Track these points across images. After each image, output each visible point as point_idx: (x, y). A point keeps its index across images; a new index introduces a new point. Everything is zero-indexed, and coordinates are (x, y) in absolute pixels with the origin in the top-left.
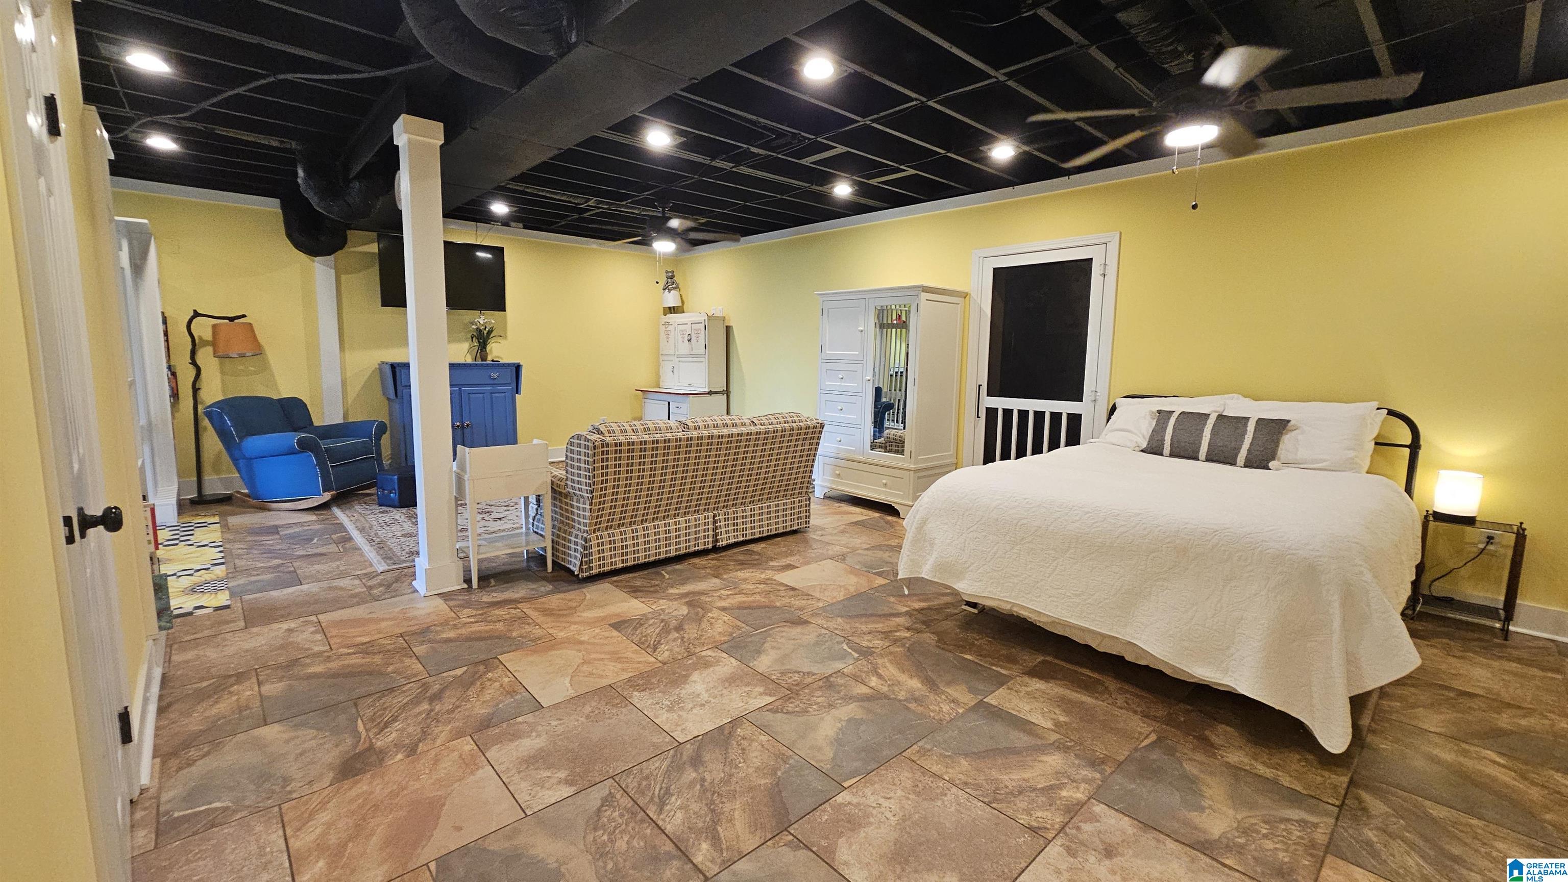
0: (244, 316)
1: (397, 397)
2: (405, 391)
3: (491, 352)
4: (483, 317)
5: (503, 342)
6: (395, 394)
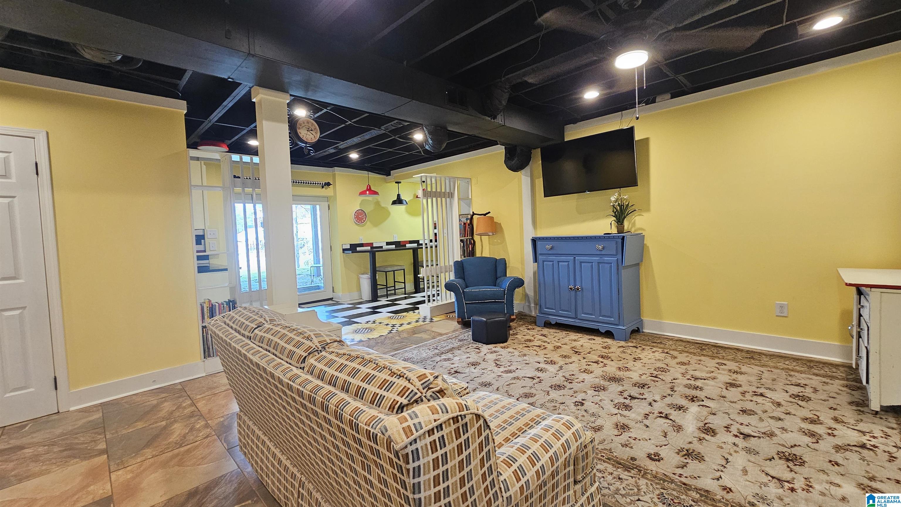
0: (489, 213)
1: (536, 262)
2: (540, 258)
3: (634, 224)
4: (616, 194)
5: (646, 215)
6: (536, 260)
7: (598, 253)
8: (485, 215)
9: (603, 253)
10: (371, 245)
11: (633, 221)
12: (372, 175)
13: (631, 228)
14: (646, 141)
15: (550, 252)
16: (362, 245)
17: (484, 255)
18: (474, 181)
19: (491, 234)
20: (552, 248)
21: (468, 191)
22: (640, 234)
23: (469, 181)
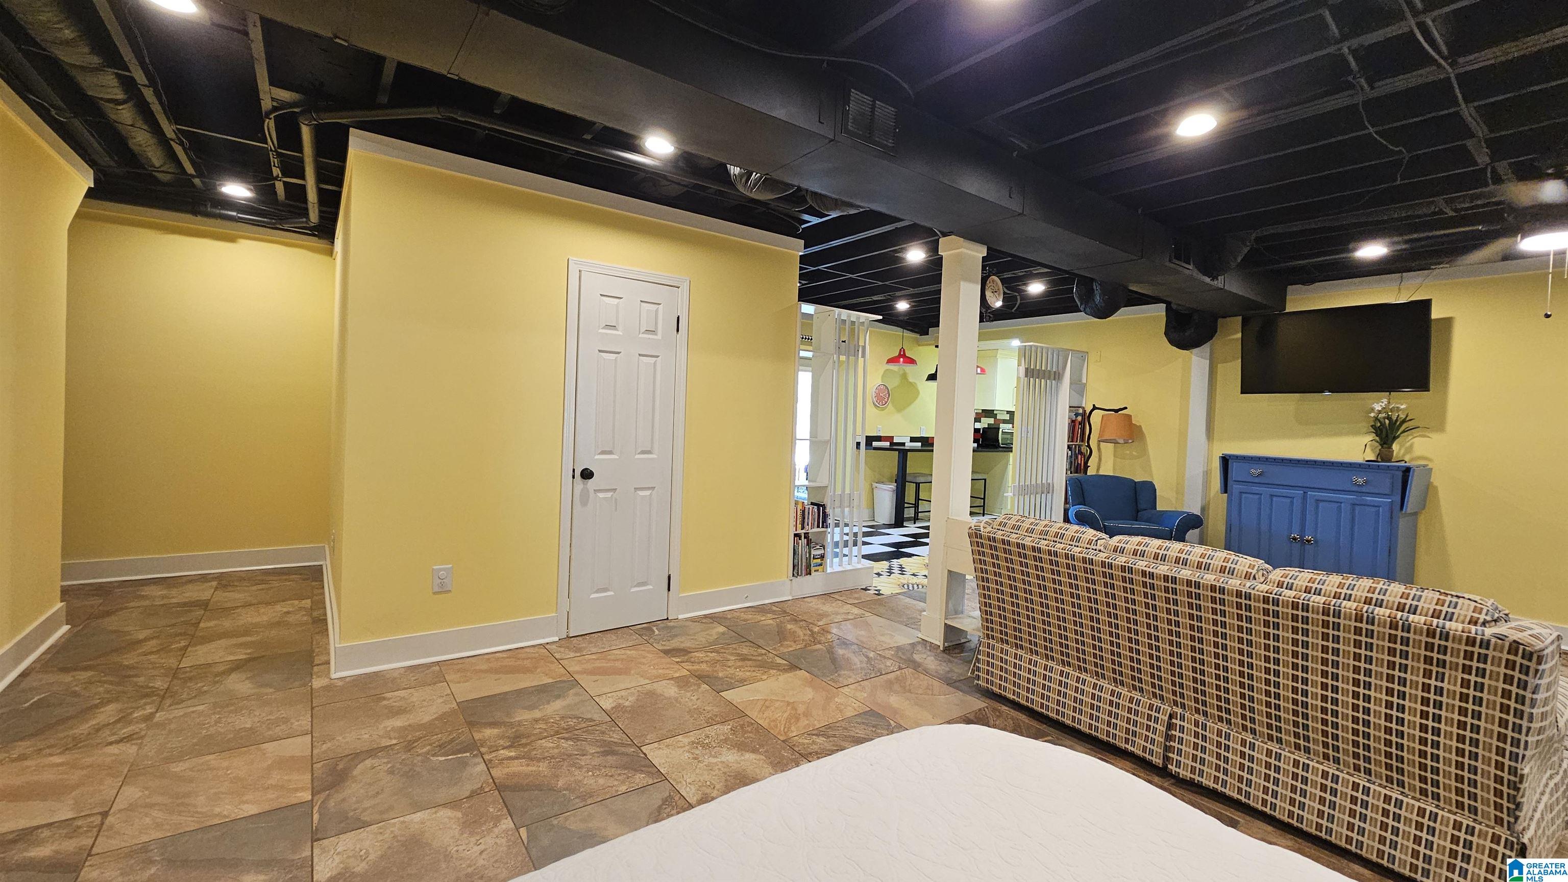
0: (1126, 408)
1: (1226, 492)
2: (1235, 488)
3: (1410, 449)
4: (1385, 401)
5: (1435, 437)
6: (1225, 489)
7: (1355, 489)
8: (1116, 411)
9: (1364, 490)
10: (890, 439)
11: (1408, 444)
12: (907, 334)
13: (1404, 455)
14: (1447, 323)
15: (1256, 480)
16: (879, 439)
17: (1101, 473)
18: (1093, 357)
19: (1121, 441)
20: (1260, 475)
21: (1082, 370)
22: (1424, 466)
23: (1083, 356)
